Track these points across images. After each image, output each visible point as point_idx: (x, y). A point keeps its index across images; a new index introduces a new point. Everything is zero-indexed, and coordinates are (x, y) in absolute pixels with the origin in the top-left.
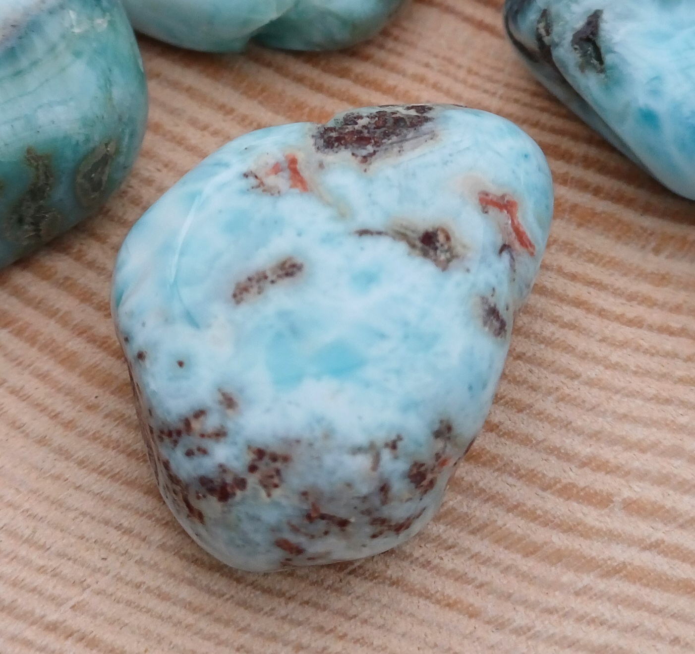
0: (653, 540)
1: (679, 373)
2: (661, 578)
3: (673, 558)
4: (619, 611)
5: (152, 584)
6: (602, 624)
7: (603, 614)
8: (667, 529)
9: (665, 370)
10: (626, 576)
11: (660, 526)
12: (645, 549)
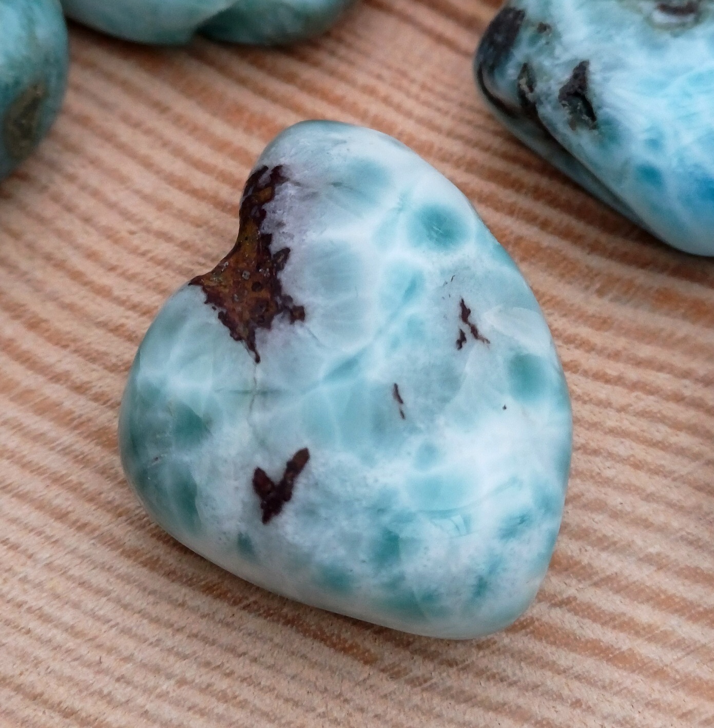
0: (565, 596)
1: (611, 423)
2: (568, 636)
3: (583, 617)
4: (521, 669)
5: (34, 604)
6: (502, 680)
7: (504, 671)
8: (581, 586)
9: (595, 419)
10: (532, 632)
11: (574, 582)
12: (555, 605)
